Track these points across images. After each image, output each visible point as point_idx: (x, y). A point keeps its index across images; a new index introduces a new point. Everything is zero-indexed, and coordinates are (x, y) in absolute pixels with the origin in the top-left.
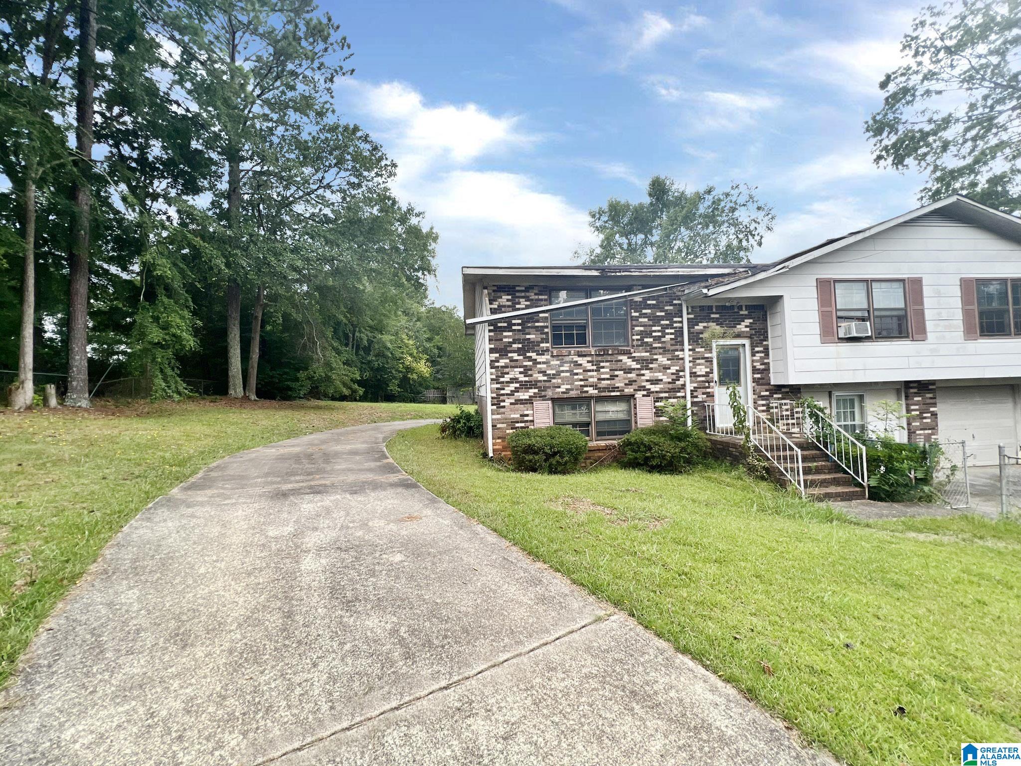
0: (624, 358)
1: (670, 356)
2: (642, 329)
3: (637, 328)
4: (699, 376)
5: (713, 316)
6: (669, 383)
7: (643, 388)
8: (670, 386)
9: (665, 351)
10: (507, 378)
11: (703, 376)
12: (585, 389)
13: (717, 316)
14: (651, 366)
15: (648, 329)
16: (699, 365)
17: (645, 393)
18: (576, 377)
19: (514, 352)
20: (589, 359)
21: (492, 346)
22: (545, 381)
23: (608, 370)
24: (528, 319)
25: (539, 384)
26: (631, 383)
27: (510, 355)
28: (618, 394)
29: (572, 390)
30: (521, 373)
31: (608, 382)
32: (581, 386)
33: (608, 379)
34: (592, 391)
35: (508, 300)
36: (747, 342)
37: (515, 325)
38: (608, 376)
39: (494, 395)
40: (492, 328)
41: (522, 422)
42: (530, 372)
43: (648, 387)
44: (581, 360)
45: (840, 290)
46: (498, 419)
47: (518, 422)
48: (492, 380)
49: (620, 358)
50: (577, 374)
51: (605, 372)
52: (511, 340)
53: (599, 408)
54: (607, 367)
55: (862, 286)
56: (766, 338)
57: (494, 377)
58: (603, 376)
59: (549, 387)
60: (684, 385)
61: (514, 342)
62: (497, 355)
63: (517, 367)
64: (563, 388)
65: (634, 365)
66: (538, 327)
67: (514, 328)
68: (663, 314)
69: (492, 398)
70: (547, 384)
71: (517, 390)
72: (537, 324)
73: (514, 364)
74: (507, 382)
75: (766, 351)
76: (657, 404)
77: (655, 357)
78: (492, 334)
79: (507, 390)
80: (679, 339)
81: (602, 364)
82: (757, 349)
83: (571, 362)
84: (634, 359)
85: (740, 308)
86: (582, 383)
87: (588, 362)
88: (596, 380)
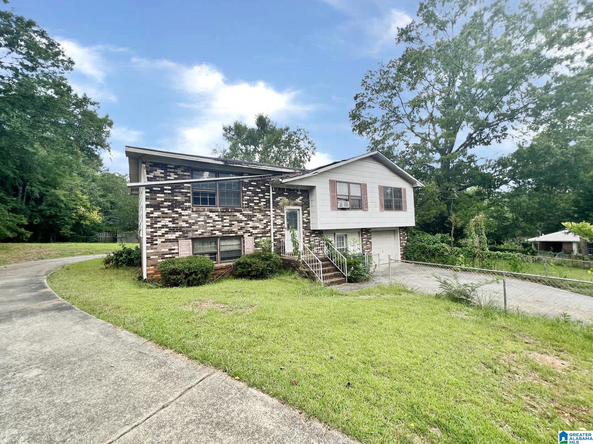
0: (238, 214)
1: (263, 214)
2: (248, 198)
3: (245, 197)
4: (278, 225)
5: (285, 194)
6: (263, 229)
7: (248, 231)
8: (263, 230)
9: (260, 211)
10: (159, 225)
11: (280, 225)
12: (214, 232)
13: (287, 194)
14: (253, 219)
15: (252, 198)
16: (278, 219)
17: (249, 234)
18: (208, 225)
19: (165, 207)
20: (217, 214)
21: (148, 203)
22: (187, 227)
23: (228, 221)
24: (175, 187)
25: (183, 229)
26: (241, 228)
27: (162, 209)
28: (234, 235)
29: (205, 232)
30: (170, 221)
31: (229, 228)
32: (212, 230)
33: (228, 226)
34: (218, 233)
35: (161, 173)
36: (300, 208)
37: (166, 189)
38: (228, 224)
39: (149, 236)
40: (148, 190)
41: (170, 254)
42: (176, 221)
43: (251, 231)
44: (211, 214)
45: (339, 186)
46: (151, 253)
47: (167, 254)
48: (147, 226)
49: (236, 214)
50: (209, 223)
51: (227, 222)
52: (163, 199)
53: (223, 243)
54: (228, 219)
55: (346, 185)
56: (309, 207)
57: (149, 224)
58: (225, 225)
59: (190, 231)
60: (270, 230)
61: (166, 201)
62: (152, 209)
63: (167, 218)
64: (199, 232)
65: (244, 218)
66: (183, 192)
67: (165, 191)
68: (260, 190)
69: (147, 238)
70: (189, 229)
71: (167, 233)
72: (182, 190)
73: (165, 215)
74: (159, 228)
75: (309, 213)
76: (256, 240)
77: (255, 214)
78: (148, 195)
79: (159, 233)
80: (268, 205)
81: (225, 217)
82: (305, 212)
83: (206, 215)
84: (244, 215)
85: (297, 190)
86: (212, 228)
87: (216, 216)
88: (221, 226)
